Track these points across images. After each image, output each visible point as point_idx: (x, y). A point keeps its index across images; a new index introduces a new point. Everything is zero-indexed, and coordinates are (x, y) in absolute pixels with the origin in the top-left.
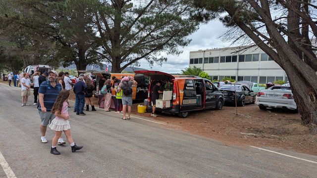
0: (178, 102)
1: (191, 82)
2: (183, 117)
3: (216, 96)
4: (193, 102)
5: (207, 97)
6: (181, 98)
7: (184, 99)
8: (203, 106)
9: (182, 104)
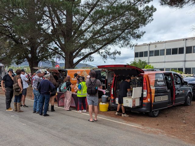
0: (149, 100)
1: (161, 76)
2: (154, 116)
3: (186, 90)
4: (164, 98)
5: (177, 92)
6: (153, 94)
7: (155, 96)
8: (172, 102)
9: (154, 102)
